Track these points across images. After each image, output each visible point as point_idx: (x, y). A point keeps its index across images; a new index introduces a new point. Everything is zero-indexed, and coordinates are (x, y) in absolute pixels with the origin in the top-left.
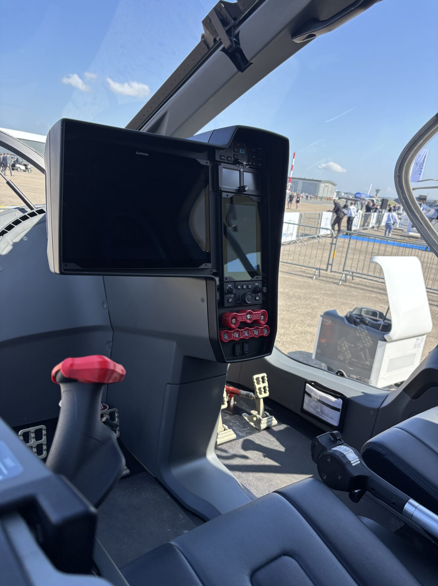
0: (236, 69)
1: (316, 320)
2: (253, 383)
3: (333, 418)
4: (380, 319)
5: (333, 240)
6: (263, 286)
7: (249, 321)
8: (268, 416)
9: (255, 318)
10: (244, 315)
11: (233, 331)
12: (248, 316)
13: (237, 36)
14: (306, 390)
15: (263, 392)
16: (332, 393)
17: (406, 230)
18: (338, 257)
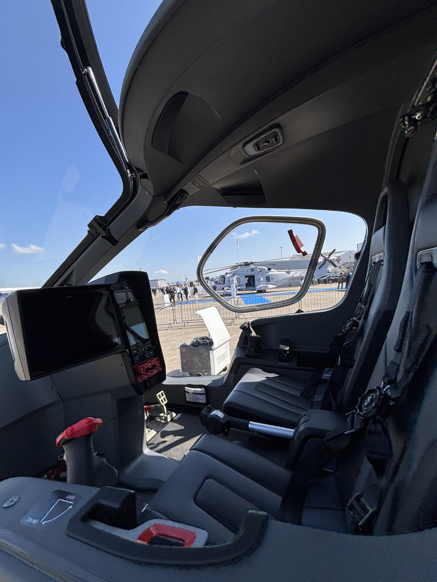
0: (111, 245)
1: (176, 351)
2: (157, 398)
3: (202, 399)
4: (207, 340)
5: (173, 308)
6: (152, 345)
7: (150, 367)
8: (170, 413)
9: (153, 364)
10: (147, 364)
11: (143, 375)
12: (149, 364)
13: (109, 230)
14: (186, 390)
15: (164, 402)
16: (199, 387)
17: (204, 294)
18: (178, 315)
